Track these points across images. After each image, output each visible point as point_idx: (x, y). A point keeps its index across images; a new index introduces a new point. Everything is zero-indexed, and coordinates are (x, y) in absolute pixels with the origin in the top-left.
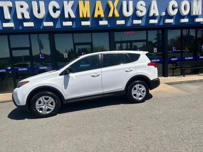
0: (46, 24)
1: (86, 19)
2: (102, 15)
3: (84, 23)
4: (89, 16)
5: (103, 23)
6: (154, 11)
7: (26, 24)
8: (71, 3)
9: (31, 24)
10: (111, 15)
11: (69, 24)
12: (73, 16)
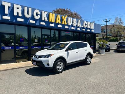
0: (31, 21)
1: (52, 23)
2: (60, 23)
3: (51, 25)
4: (54, 21)
5: (60, 26)
6: (79, 25)
7: (19, 19)
8: (46, 13)
9: (22, 20)
10: (63, 23)
11: (44, 24)
12: (46, 20)
